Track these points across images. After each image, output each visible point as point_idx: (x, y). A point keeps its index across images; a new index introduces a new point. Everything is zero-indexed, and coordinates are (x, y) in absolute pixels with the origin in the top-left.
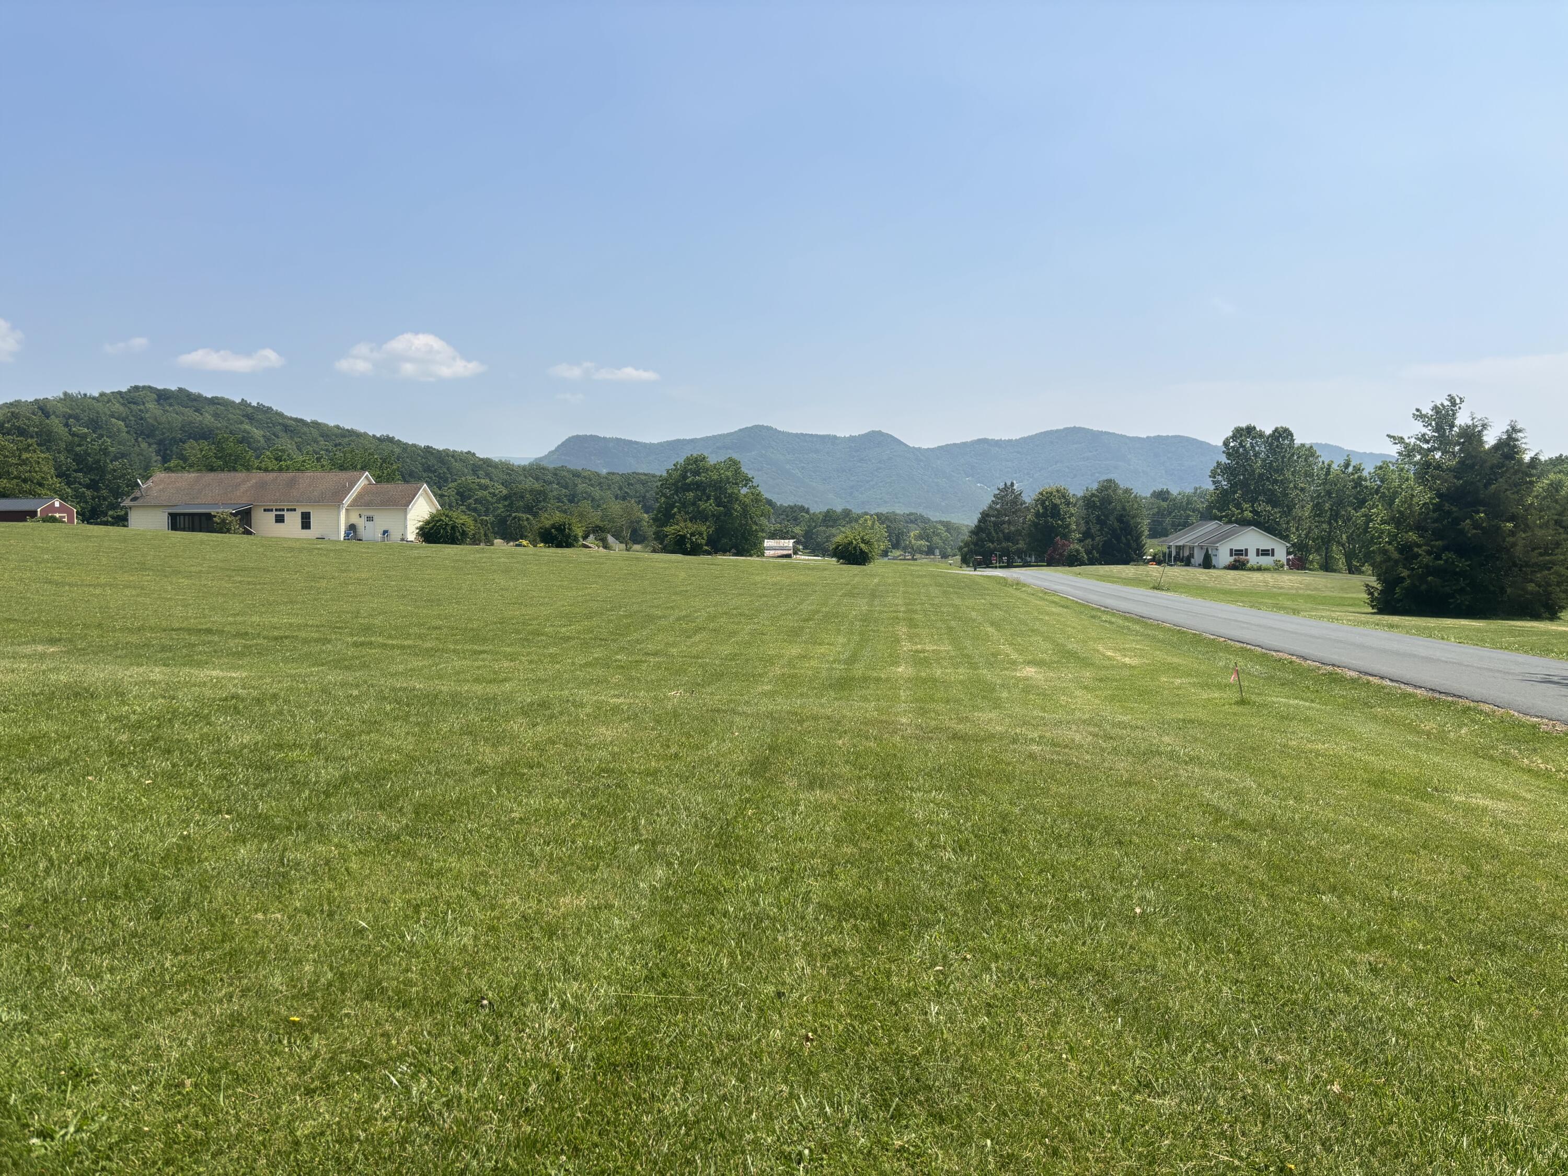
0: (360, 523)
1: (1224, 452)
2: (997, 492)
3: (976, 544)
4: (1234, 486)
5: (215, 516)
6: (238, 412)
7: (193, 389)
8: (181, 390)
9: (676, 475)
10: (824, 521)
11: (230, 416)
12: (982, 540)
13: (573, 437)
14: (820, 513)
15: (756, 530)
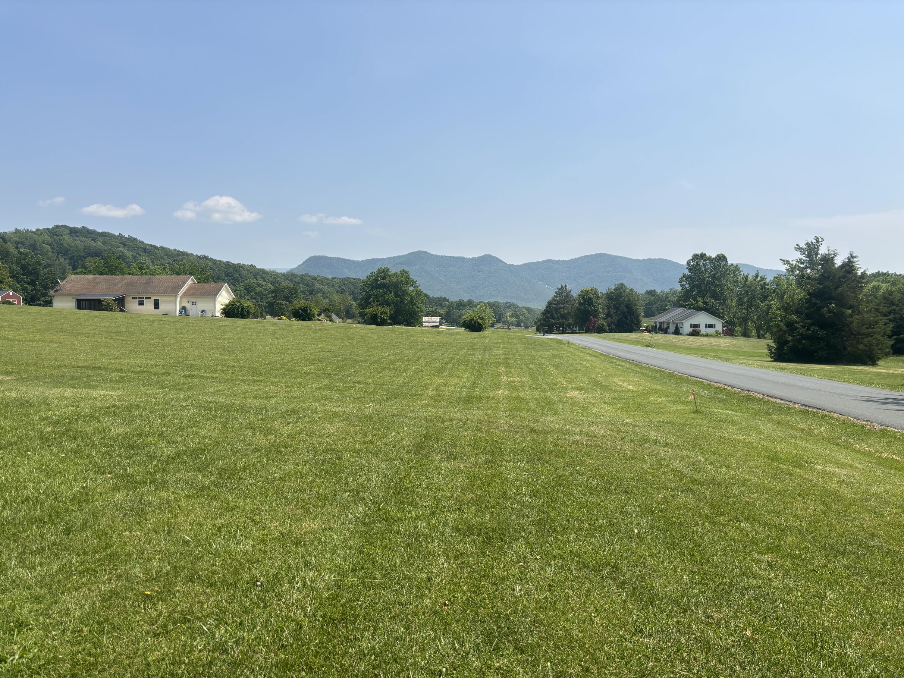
0: (188, 305)
1: (687, 268)
2: (557, 290)
3: (544, 320)
4: (693, 288)
5: (103, 301)
6: (117, 241)
7: (91, 227)
8: (83, 227)
9: (372, 279)
10: (457, 306)
11: (113, 243)
12: (548, 318)
13: (312, 257)
14: (455, 302)
15: (418, 312)
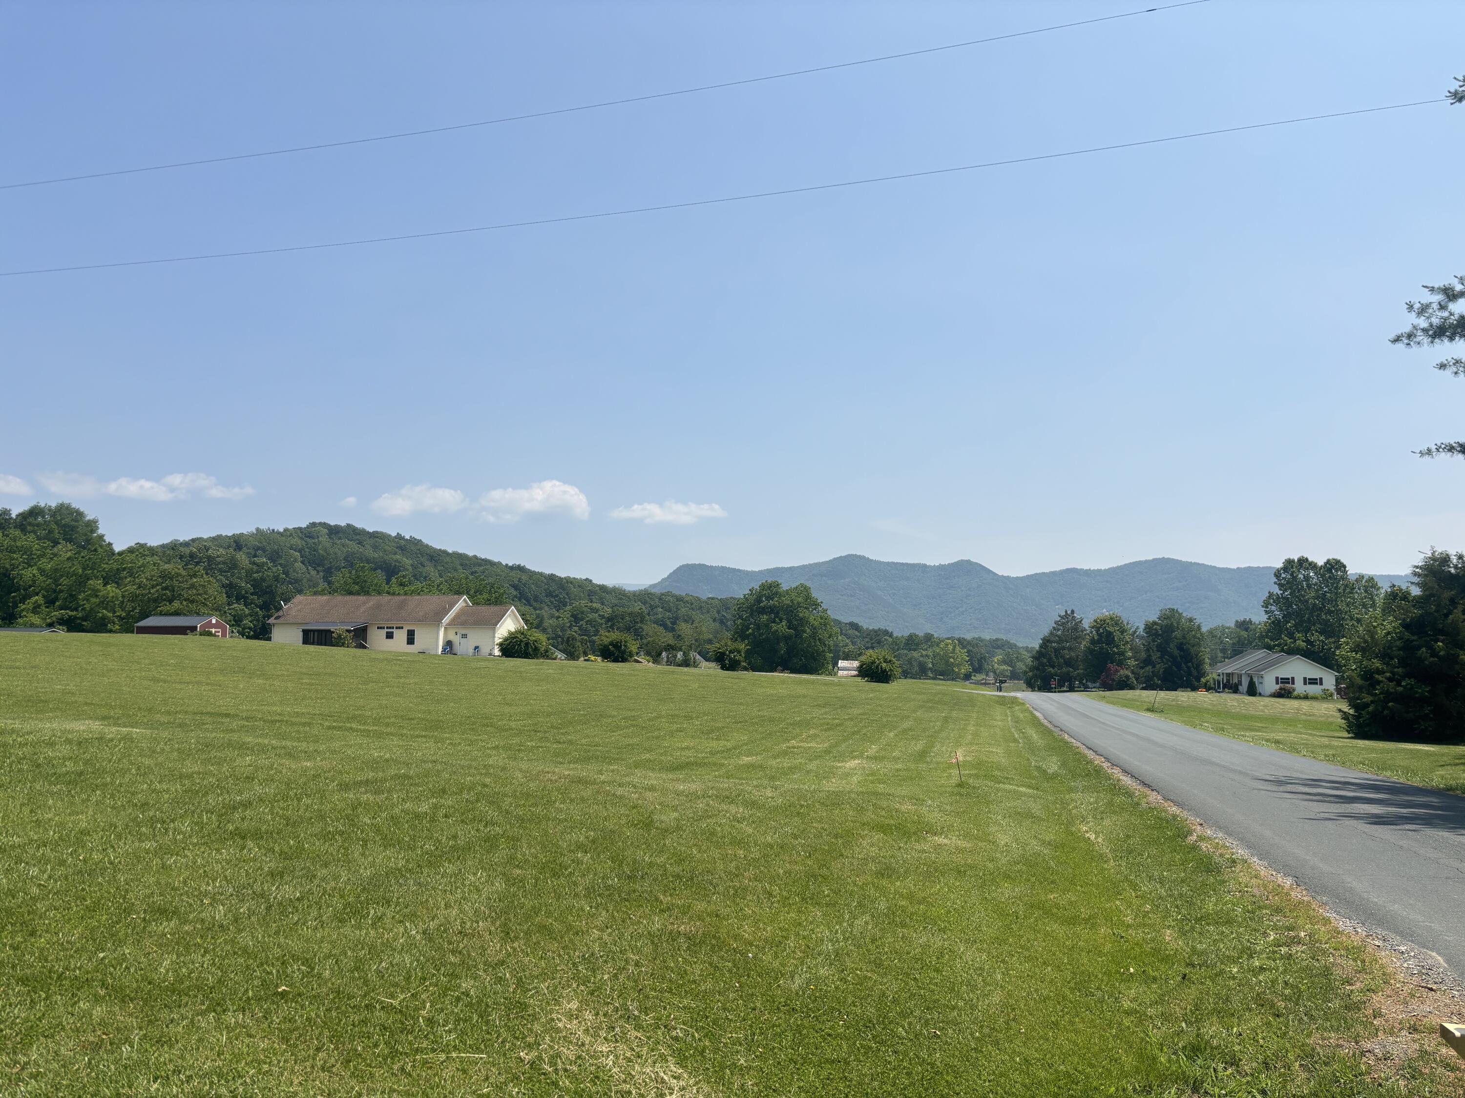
0: (456, 639)
1: (1275, 583)
2: (1059, 619)
3: (1037, 669)
4: (1287, 617)
5: (333, 632)
6: (394, 544)
7: (359, 525)
8: (349, 525)
9: (752, 599)
10: (907, 644)
11: (386, 547)
12: (1043, 665)
13: (683, 566)
14: (902, 637)
15: (824, 651)
